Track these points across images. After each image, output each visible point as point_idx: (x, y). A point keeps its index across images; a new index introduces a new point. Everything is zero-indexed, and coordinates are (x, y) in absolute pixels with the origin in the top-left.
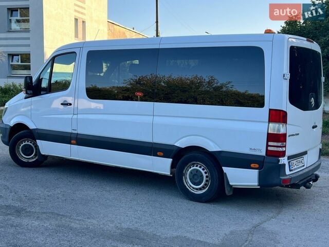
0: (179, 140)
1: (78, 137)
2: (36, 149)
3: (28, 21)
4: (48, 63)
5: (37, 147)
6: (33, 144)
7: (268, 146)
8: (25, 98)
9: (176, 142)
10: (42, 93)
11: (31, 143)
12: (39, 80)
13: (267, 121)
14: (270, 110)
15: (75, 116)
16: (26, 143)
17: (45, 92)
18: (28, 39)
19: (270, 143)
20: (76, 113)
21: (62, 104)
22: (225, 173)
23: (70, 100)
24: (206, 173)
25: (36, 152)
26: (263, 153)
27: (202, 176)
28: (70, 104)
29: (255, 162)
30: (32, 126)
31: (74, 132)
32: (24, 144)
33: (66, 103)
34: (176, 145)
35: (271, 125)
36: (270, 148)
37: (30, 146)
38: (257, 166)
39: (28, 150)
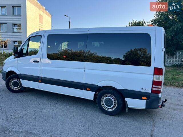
0: (99, 82)
1: (42, 78)
2: (20, 84)
3: (21, 29)
4: (26, 41)
5: (20, 82)
6: (19, 81)
7: (152, 87)
8: (14, 58)
9: (97, 83)
10: (23, 56)
11: (17, 80)
12: (22, 50)
13: (153, 74)
14: (155, 68)
15: (41, 68)
16: (15, 81)
17: (25, 55)
18: (21, 35)
19: (154, 86)
20: (41, 66)
21: (34, 62)
22: (126, 101)
23: (38, 60)
24: (113, 98)
25: (20, 85)
26: (150, 91)
27: (112, 102)
28: (38, 62)
29: (144, 96)
30: (18, 72)
31: (40, 76)
32: (14, 81)
33: (36, 61)
34: (97, 85)
35: (155, 76)
36: (154, 89)
37: (17, 82)
38: (146, 98)
39: (16, 84)
